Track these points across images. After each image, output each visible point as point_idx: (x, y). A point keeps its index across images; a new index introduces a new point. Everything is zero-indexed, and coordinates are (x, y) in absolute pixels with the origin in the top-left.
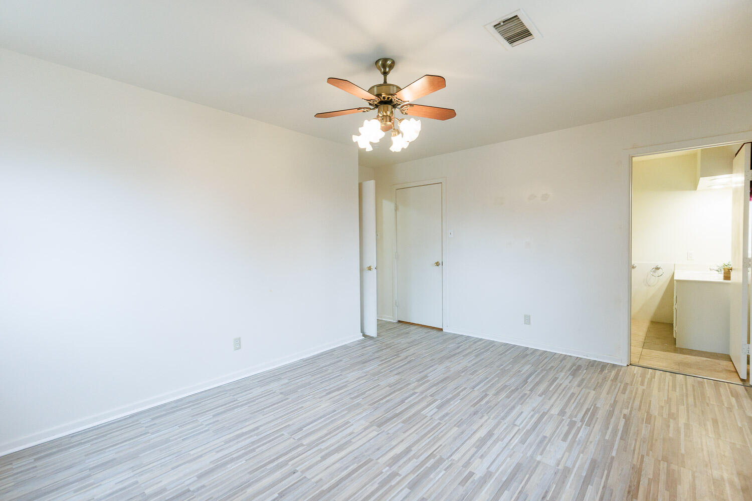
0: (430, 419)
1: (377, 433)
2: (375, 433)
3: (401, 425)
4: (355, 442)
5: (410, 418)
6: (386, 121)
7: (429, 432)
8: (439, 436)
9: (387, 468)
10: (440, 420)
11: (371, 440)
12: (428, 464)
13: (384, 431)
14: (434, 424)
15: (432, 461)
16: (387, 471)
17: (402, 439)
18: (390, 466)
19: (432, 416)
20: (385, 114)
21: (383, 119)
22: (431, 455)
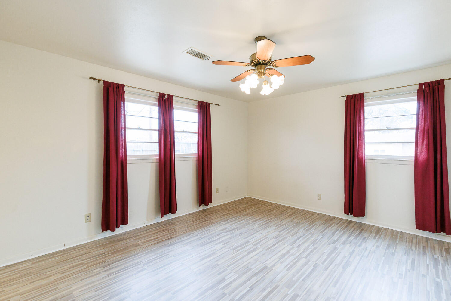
0: (233, 270)
1: (266, 262)
2: (268, 262)
3: (252, 267)
4: (277, 258)
5: (246, 272)
6: (261, 75)
7: (236, 262)
8: (231, 259)
9: (258, 247)
10: (227, 269)
11: (269, 259)
12: (240, 248)
13: (262, 264)
14: (231, 266)
15: (238, 249)
16: (258, 246)
17: (252, 259)
18: (257, 248)
19: (231, 272)
20: (260, 71)
21: (259, 74)
22: (238, 251)
